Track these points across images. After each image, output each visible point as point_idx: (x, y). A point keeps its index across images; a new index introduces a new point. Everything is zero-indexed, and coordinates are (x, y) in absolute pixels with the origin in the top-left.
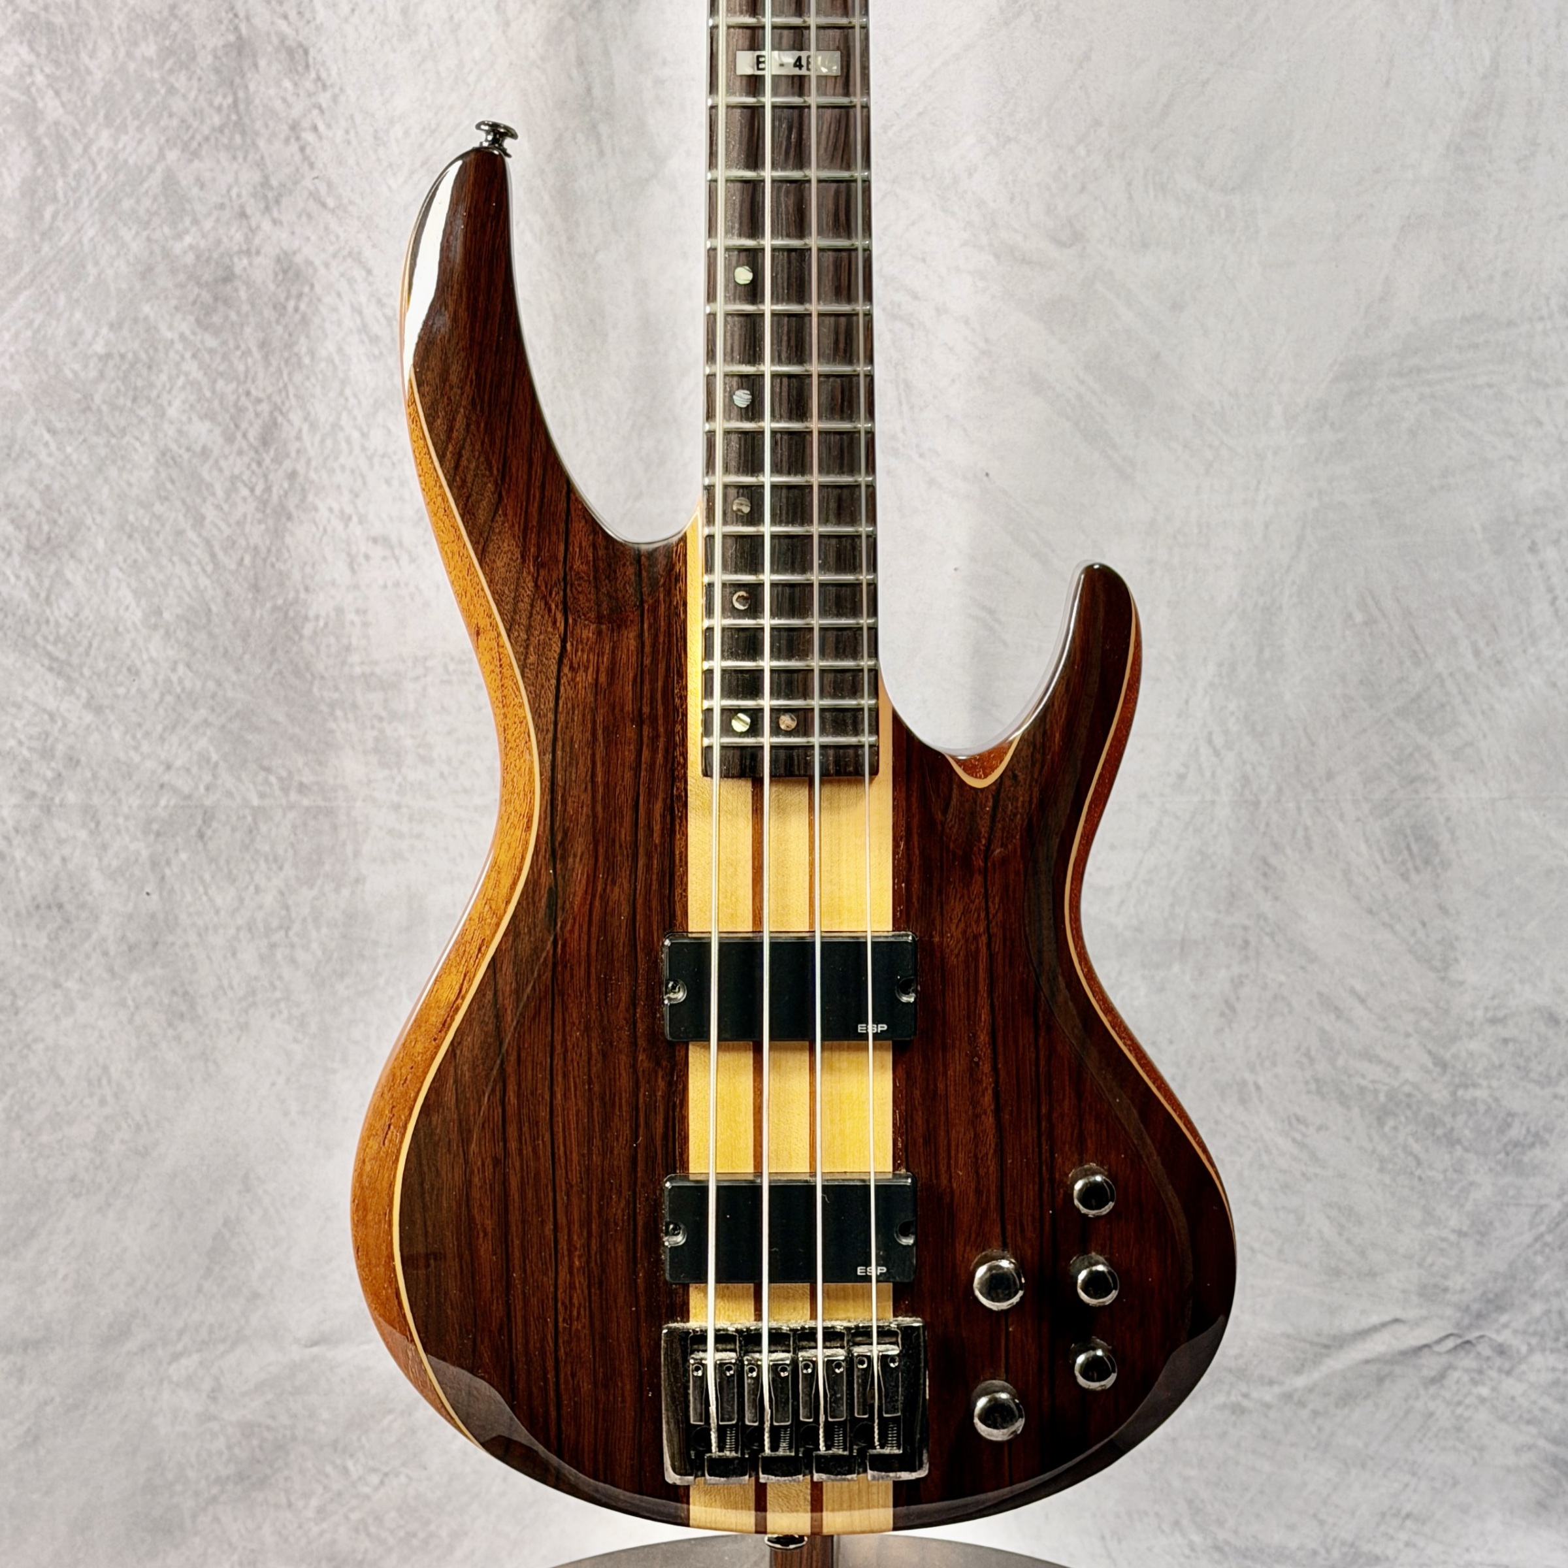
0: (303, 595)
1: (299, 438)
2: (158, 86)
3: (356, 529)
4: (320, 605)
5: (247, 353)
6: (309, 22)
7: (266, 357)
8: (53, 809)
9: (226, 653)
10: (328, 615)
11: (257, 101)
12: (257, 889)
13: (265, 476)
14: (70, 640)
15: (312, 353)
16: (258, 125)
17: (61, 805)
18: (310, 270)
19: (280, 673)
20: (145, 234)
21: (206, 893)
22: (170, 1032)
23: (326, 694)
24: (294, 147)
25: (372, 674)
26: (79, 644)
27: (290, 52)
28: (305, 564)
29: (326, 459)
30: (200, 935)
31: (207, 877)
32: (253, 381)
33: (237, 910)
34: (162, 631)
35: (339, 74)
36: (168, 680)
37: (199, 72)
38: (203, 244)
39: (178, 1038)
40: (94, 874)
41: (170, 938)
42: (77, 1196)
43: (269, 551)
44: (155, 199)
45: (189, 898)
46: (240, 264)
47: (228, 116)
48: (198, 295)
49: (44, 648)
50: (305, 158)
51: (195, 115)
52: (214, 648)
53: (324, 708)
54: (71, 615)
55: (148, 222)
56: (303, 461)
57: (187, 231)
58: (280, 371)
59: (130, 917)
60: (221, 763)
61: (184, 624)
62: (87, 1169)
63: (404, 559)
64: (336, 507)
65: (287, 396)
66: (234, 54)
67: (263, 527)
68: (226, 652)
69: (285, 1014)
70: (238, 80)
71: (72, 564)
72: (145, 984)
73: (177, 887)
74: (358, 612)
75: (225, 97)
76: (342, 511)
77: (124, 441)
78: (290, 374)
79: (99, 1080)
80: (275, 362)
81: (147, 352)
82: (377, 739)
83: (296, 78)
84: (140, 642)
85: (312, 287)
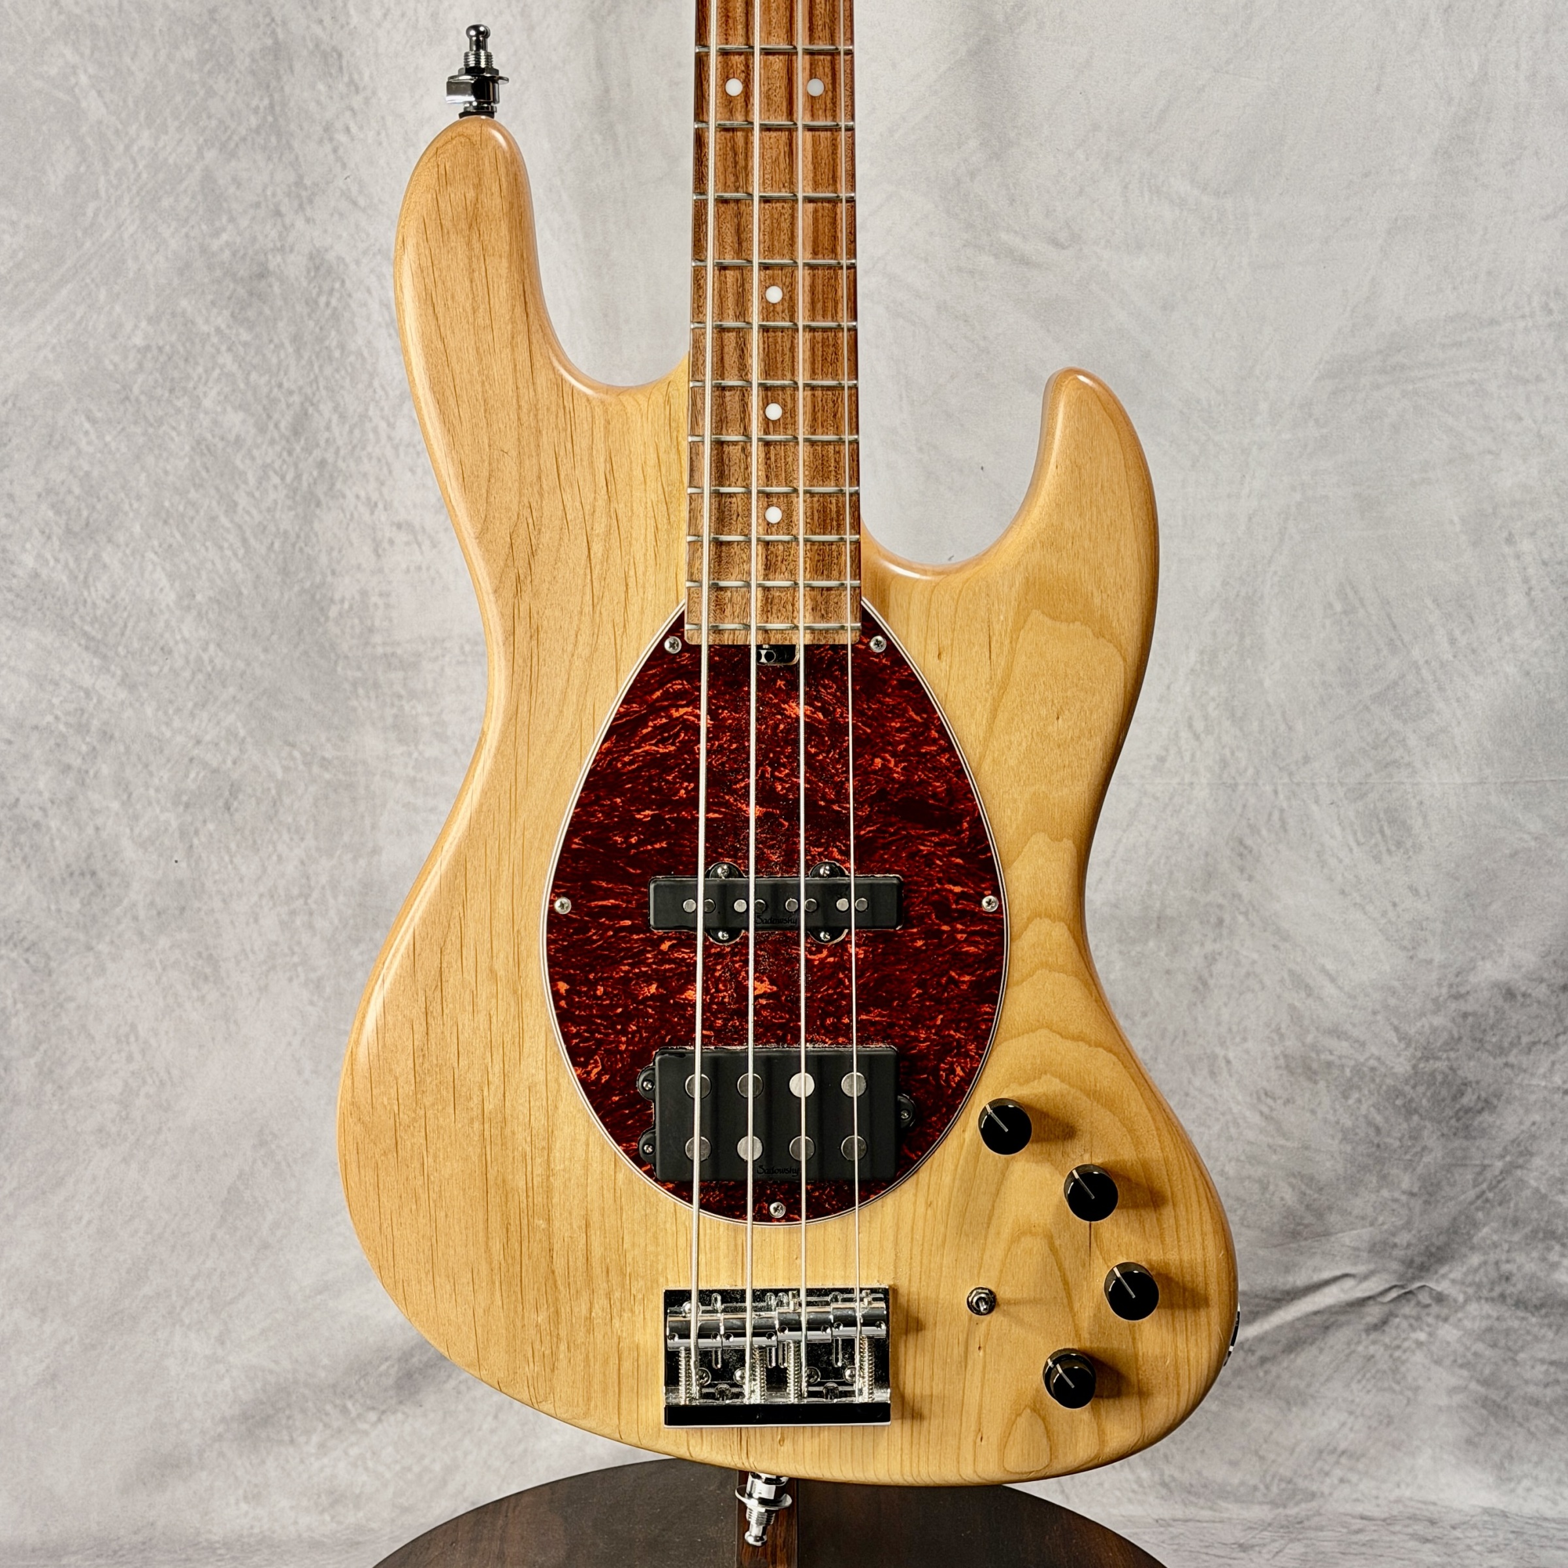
0: (329, 579)
1: (328, 428)
2: (198, 87)
3: (382, 516)
4: (346, 588)
5: (281, 346)
6: (342, 27)
7: (298, 351)
8: (88, 781)
9: (254, 635)
10: (353, 598)
11: (292, 104)
12: (280, 857)
13: (296, 466)
14: (106, 620)
15: (342, 346)
16: (293, 127)
17: (96, 776)
18: (342, 267)
19: (306, 653)
20: (184, 230)
21: (231, 862)
22: (195, 994)
23: (349, 673)
24: (328, 147)
25: (393, 654)
26: (114, 624)
27: (325, 55)
28: (332, 549)
29: (354, 448)
30: (224, 901)
31: (233, 846)
32: (285, 374)
33: (259, 878)
34: (194, 612)
35: (371, 77)
36: (199, 659)
37: (238, 75)
38: (238, 240)
39: (202, 999)
40: (125, 843)
41: (197, 904)
42: (103, 1146)
43: (298, 536)
44: (193, 198)
45: (215, 866)
46: (274, 261)
47: (265, 118)
48: (235, 290)
49: (82, 629)
50: (339, 159)
51: (232, 115)
52: (245, 629)
53: (347, 686)
54: (107, 597)
55: (186, 220)
56: (332, 450)
57: (224, 229)
58: (311, 363)
59: (159, 883)
60: (249, 740)
61: (215, 606)
62: (113, 1121)
63: (426, 545)
64: (363, 494)
65: (318, 388)
66: (271, 58)
67: (292, 513)
68: (255, 630)
69: (302, 978)
70: (274, 84)
71: (109, 548)
72: (171, 948)
73: (204, 856)
74: (381, 595)
75: (261, 99)
76: (369, 499)
77: (161, 432)
78: (321, 367)
79: (127, 1036)
80: (306, 355)
81: (184, 345)
82: (396, 716)
83: (330, 80)
84: (173, 623)
85: (343, 282)
